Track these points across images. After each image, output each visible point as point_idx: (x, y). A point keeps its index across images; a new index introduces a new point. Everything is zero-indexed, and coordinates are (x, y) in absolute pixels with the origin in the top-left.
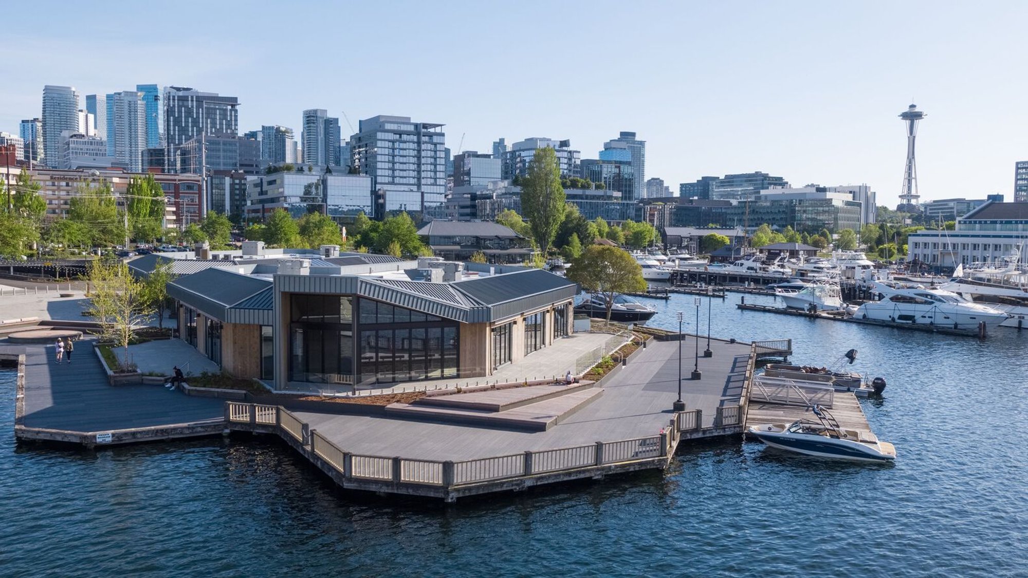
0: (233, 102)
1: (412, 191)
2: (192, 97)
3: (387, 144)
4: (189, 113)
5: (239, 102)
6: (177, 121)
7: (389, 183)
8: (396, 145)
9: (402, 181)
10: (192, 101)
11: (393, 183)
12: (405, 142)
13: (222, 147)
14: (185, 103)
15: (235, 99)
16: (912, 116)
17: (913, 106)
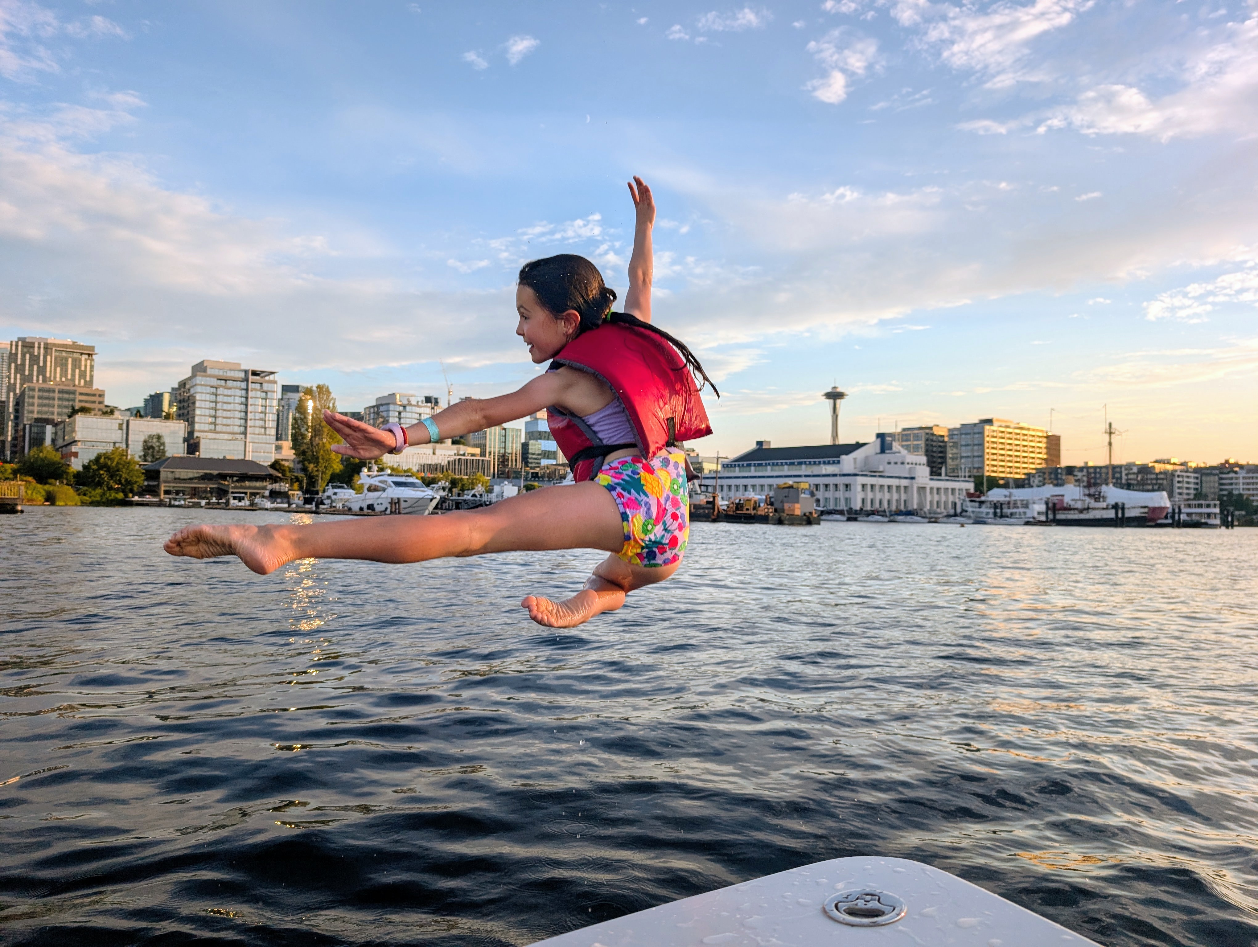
0: (90, 352)
1: (236, 439)
2: (39, 344)
3: (209, 390)
4: (35, 360)
5: (96, 351)
6: (20, 369)
7: (210, 431)
8: (220, 391)
9: (224, 429)
10: (39, 348)
11: (214, 431)
12: (230, 388)
13: (57, 395)
14: (31, 350)
15: (93, 348)
16: (835, 396)
17: (835, 388)
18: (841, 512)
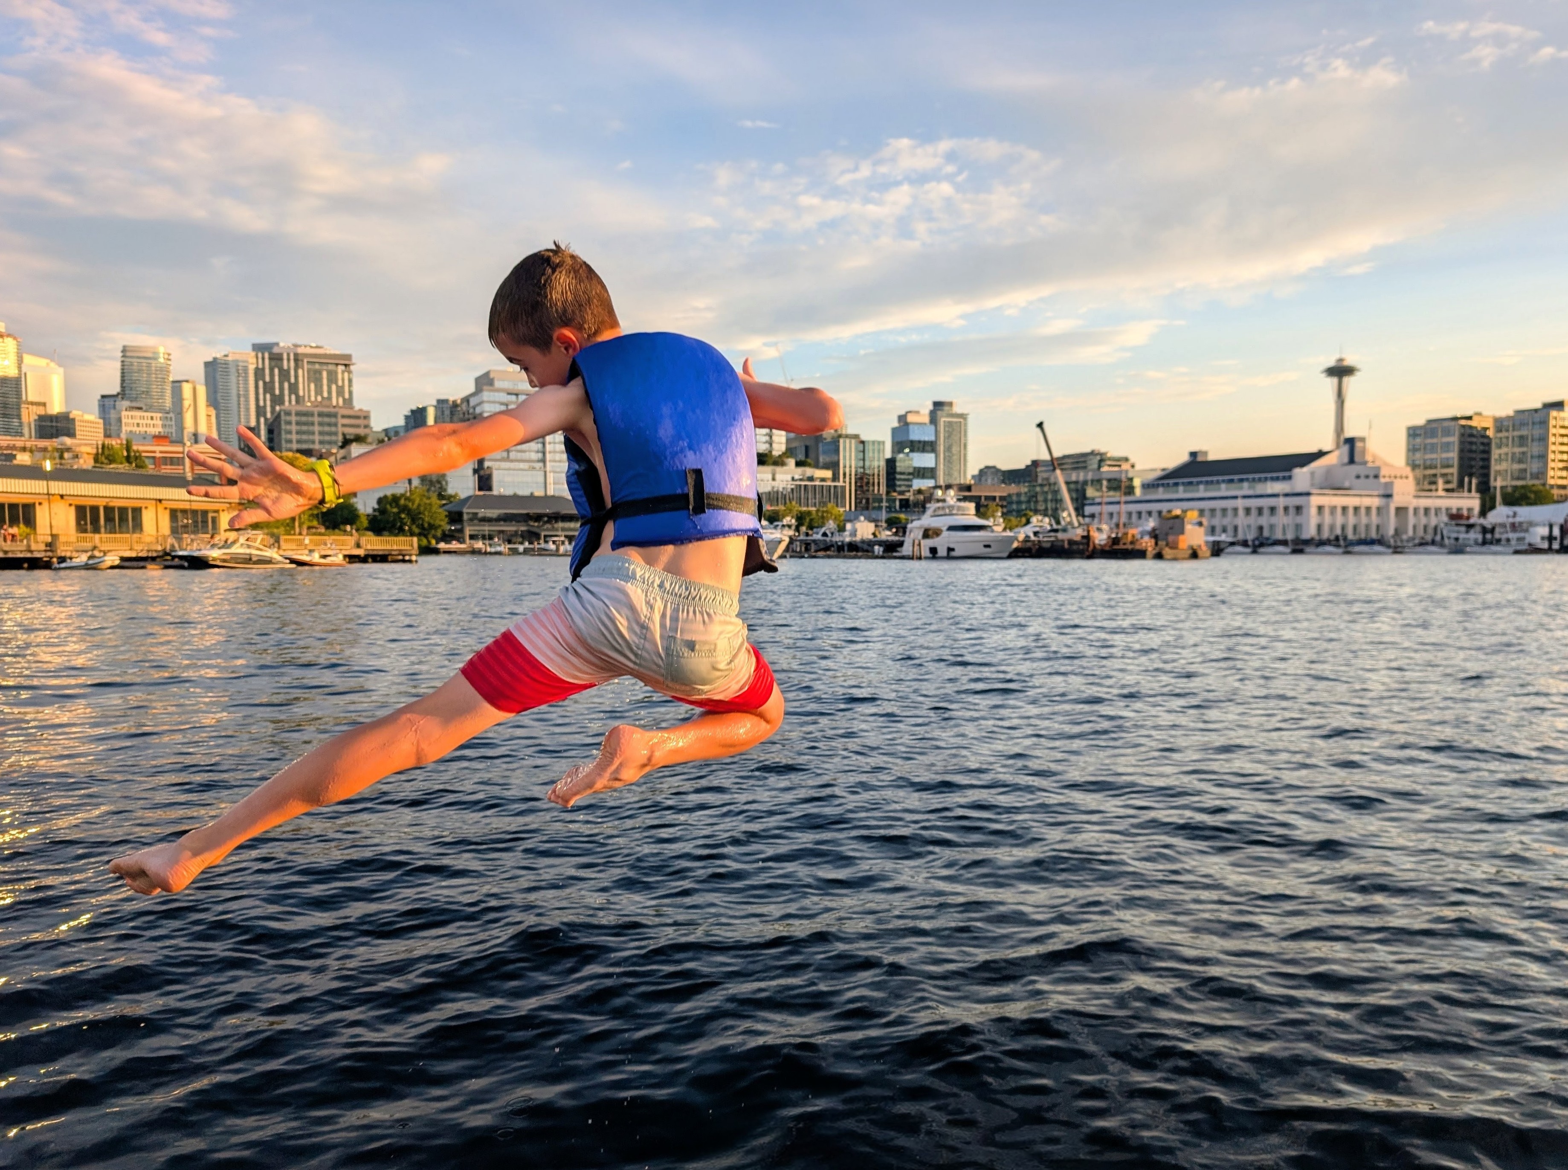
0: (346, 362)
1: (534, 468)
2: (288, 355)
4: (284, 375)
5: (354, 361)
6: (269, 388)
9: (519, 456)
10: (289, 360)
14: (280, 363)
15: (348, 357)
17: (1341, 360)
18: (1284, 543)
